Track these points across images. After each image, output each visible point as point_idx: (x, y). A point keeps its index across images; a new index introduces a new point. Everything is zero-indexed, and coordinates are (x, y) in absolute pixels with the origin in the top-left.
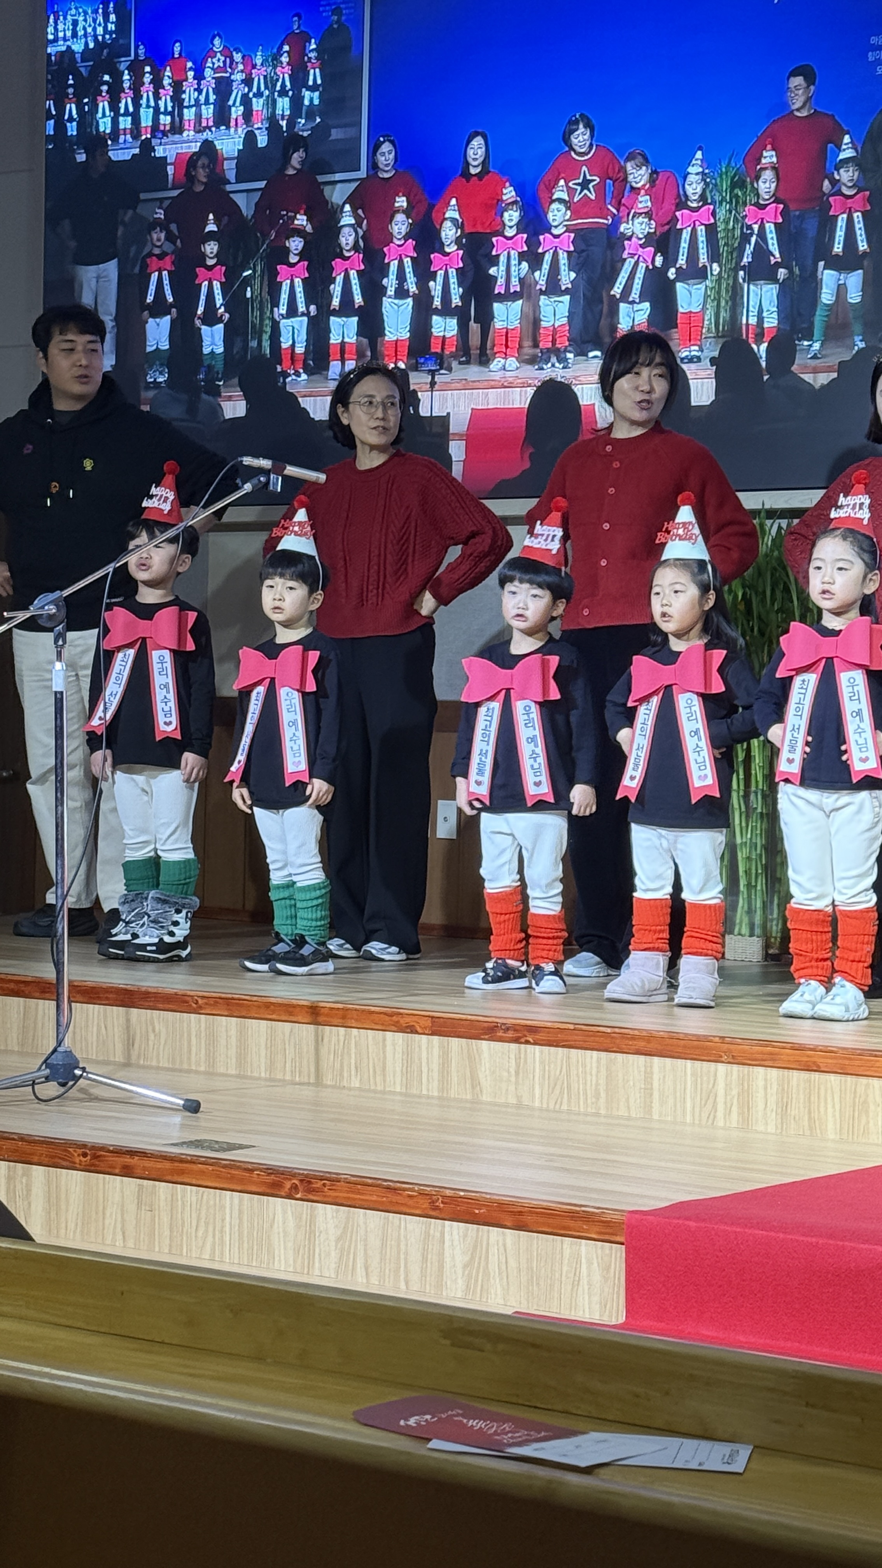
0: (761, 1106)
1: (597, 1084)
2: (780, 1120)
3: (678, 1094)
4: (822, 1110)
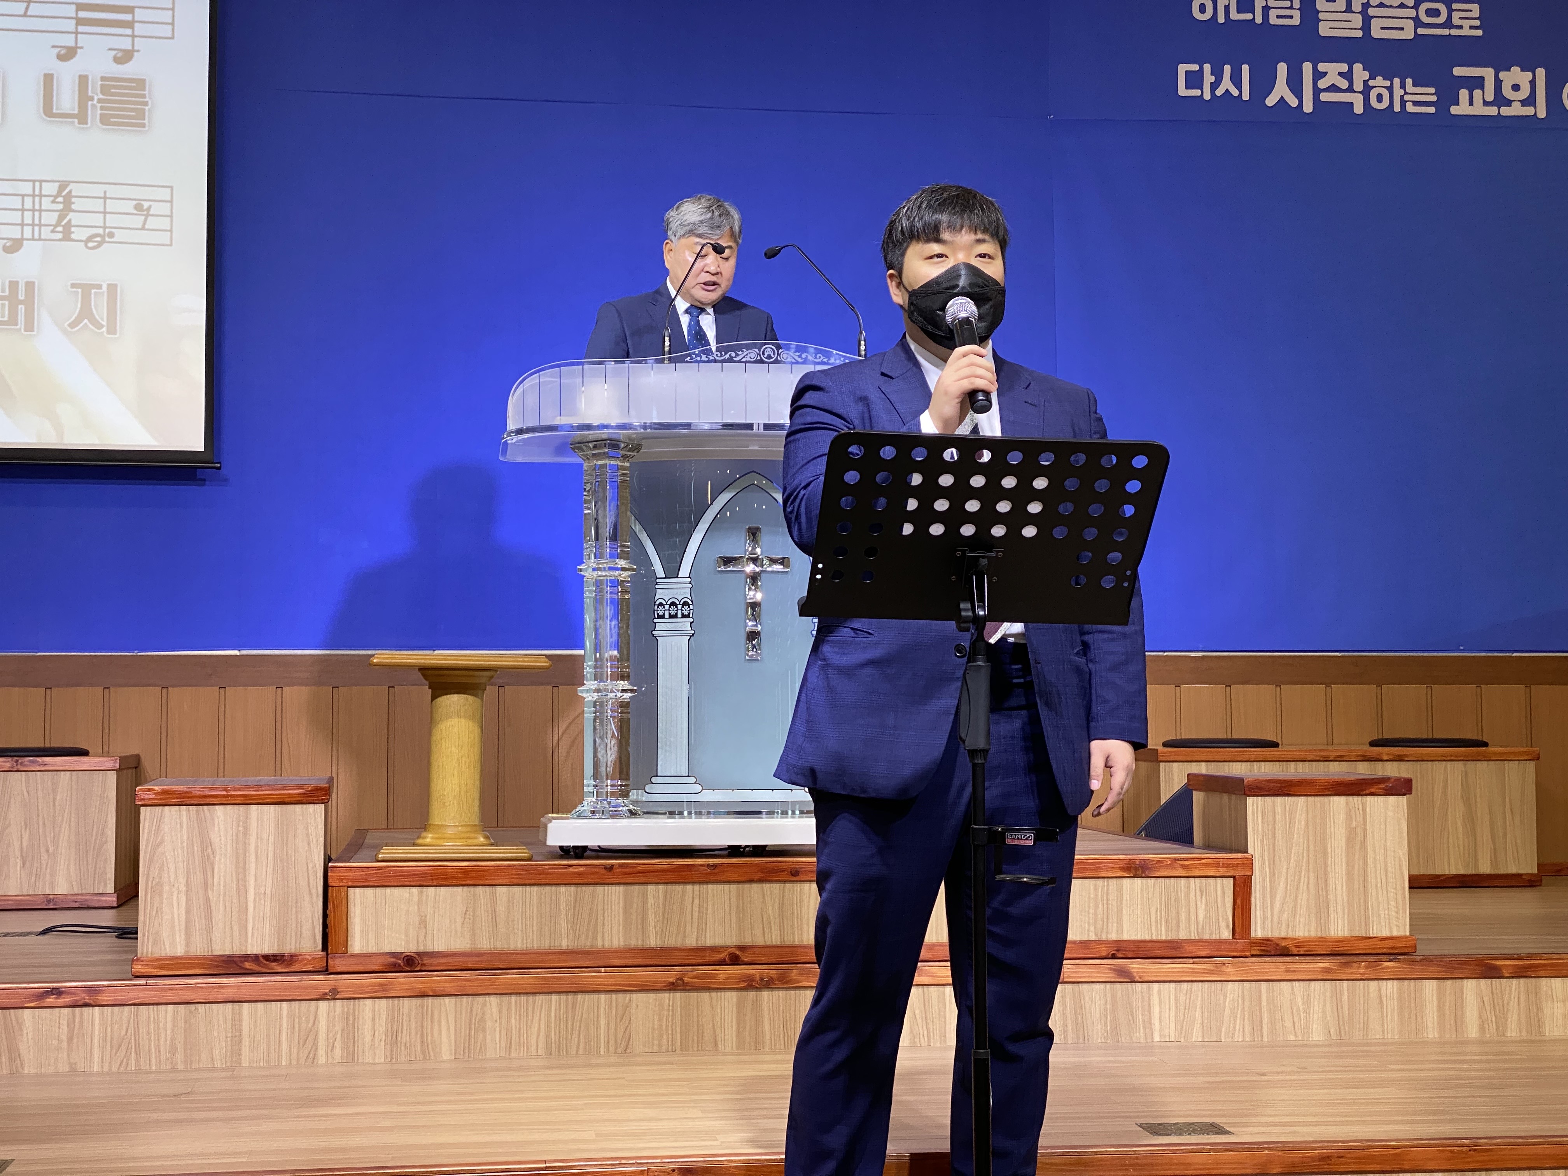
0: (368, 1038)
1: (172, 1039)
2: (389, 1049)
3: (272, 1037)
4: (436, 1034)
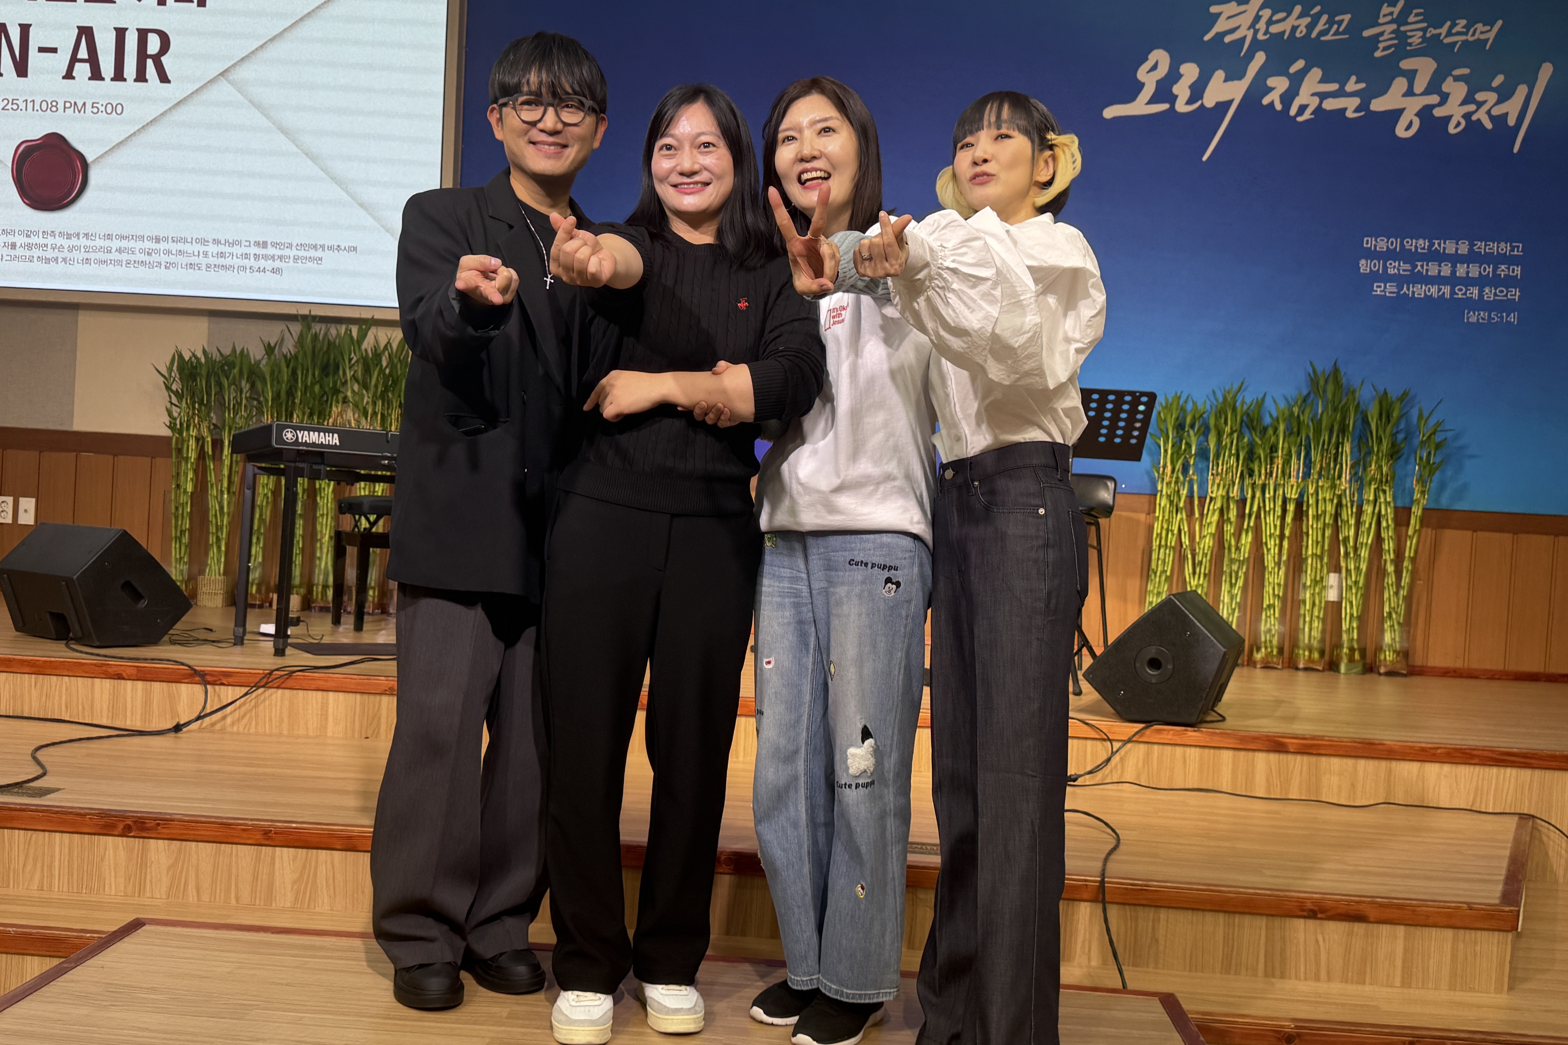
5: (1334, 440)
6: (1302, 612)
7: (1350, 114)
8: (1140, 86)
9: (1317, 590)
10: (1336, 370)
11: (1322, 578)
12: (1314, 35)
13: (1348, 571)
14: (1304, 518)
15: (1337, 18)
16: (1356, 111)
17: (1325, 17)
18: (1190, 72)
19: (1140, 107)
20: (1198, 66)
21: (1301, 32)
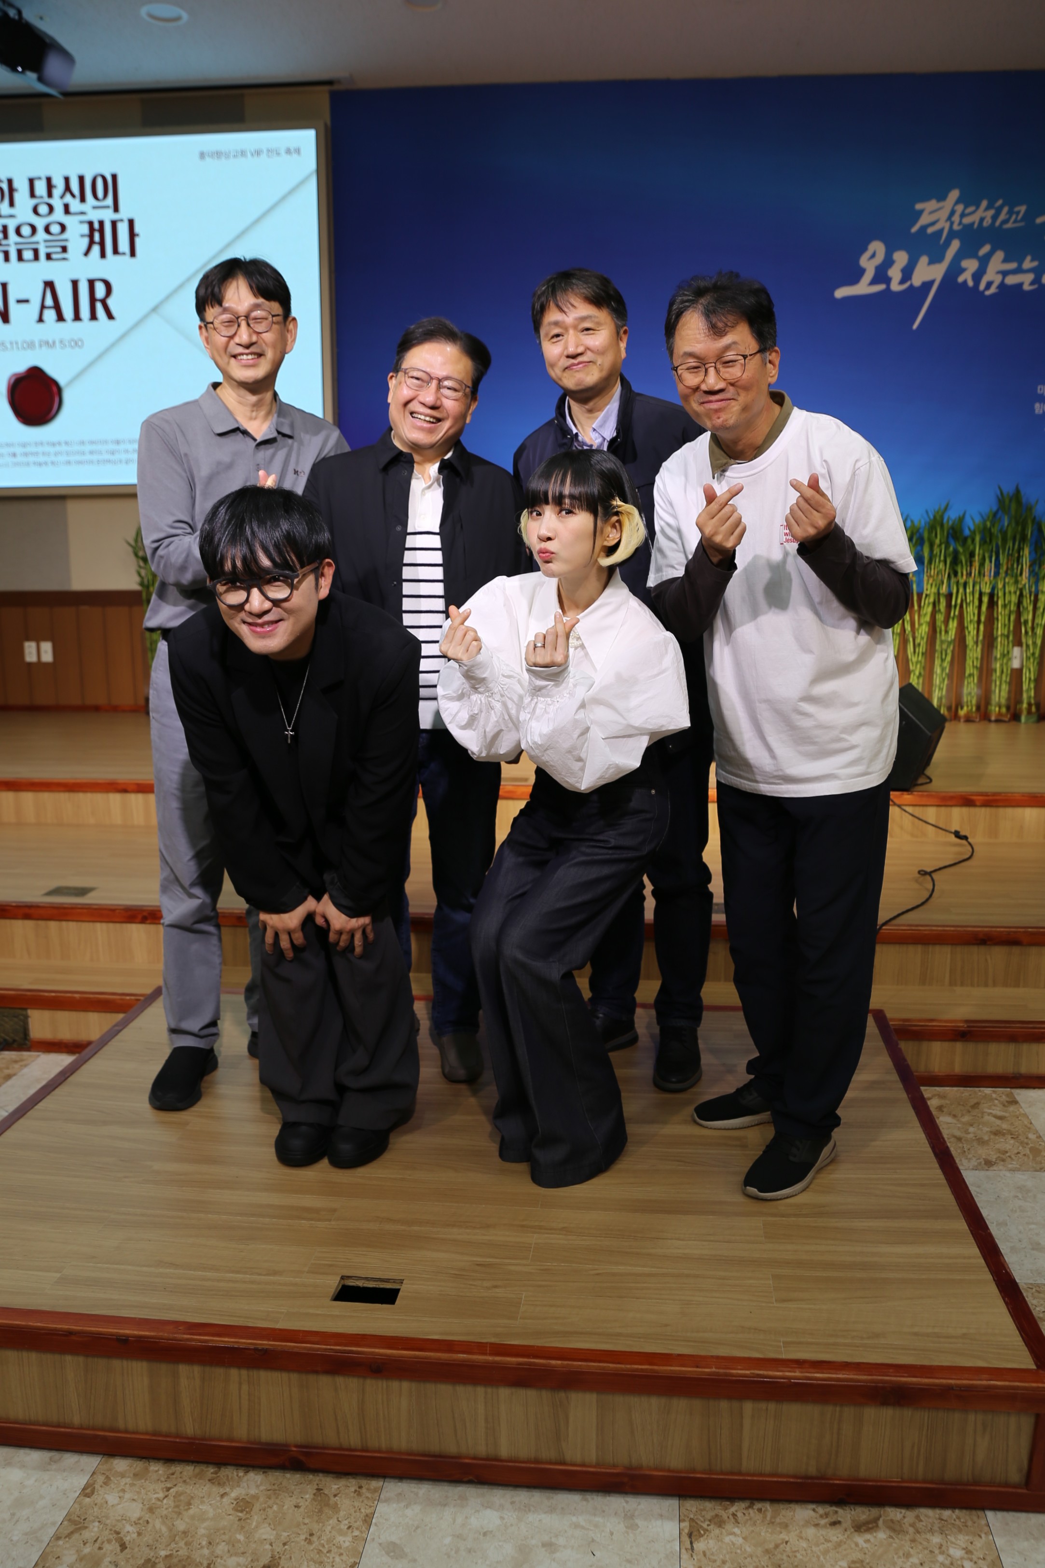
5: (1016, 547)
6: (994, 677)
7: (1026, 287)
8: (862, 272)
9: (1005, 661)
10: (1018, 491)
11: (1008, 652)
12: (998, 223)
13: (1028, 646)
14: (995, 607)
15: (1016, 209)
16: (1032, 283)
17: (1006, 209)
18: (901, 258)
19: (863, 288)
20: (908, 252)
21: (987, 222)
